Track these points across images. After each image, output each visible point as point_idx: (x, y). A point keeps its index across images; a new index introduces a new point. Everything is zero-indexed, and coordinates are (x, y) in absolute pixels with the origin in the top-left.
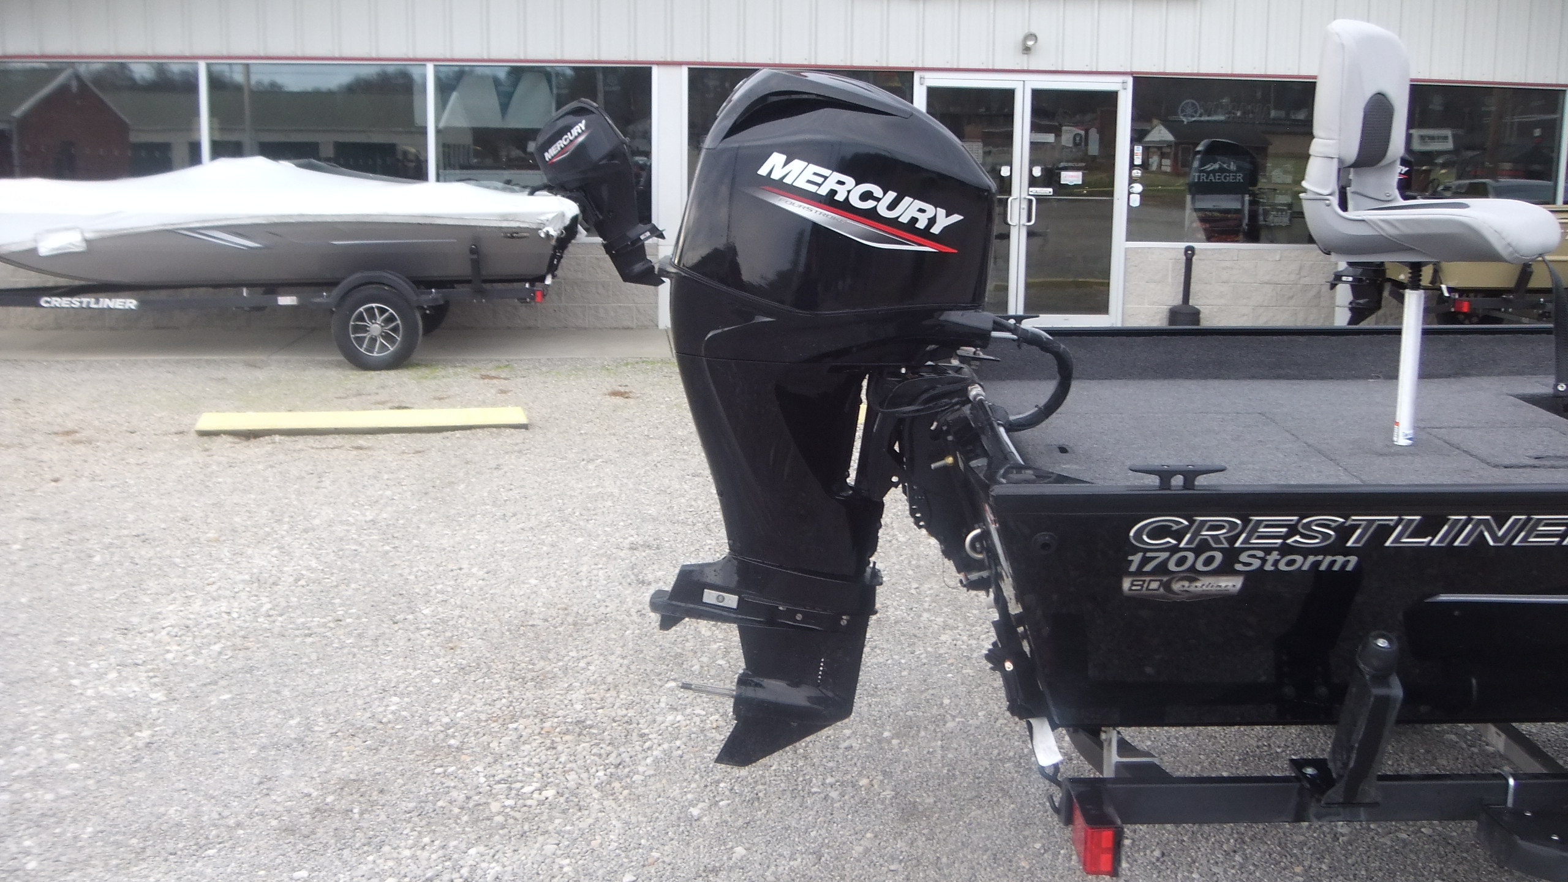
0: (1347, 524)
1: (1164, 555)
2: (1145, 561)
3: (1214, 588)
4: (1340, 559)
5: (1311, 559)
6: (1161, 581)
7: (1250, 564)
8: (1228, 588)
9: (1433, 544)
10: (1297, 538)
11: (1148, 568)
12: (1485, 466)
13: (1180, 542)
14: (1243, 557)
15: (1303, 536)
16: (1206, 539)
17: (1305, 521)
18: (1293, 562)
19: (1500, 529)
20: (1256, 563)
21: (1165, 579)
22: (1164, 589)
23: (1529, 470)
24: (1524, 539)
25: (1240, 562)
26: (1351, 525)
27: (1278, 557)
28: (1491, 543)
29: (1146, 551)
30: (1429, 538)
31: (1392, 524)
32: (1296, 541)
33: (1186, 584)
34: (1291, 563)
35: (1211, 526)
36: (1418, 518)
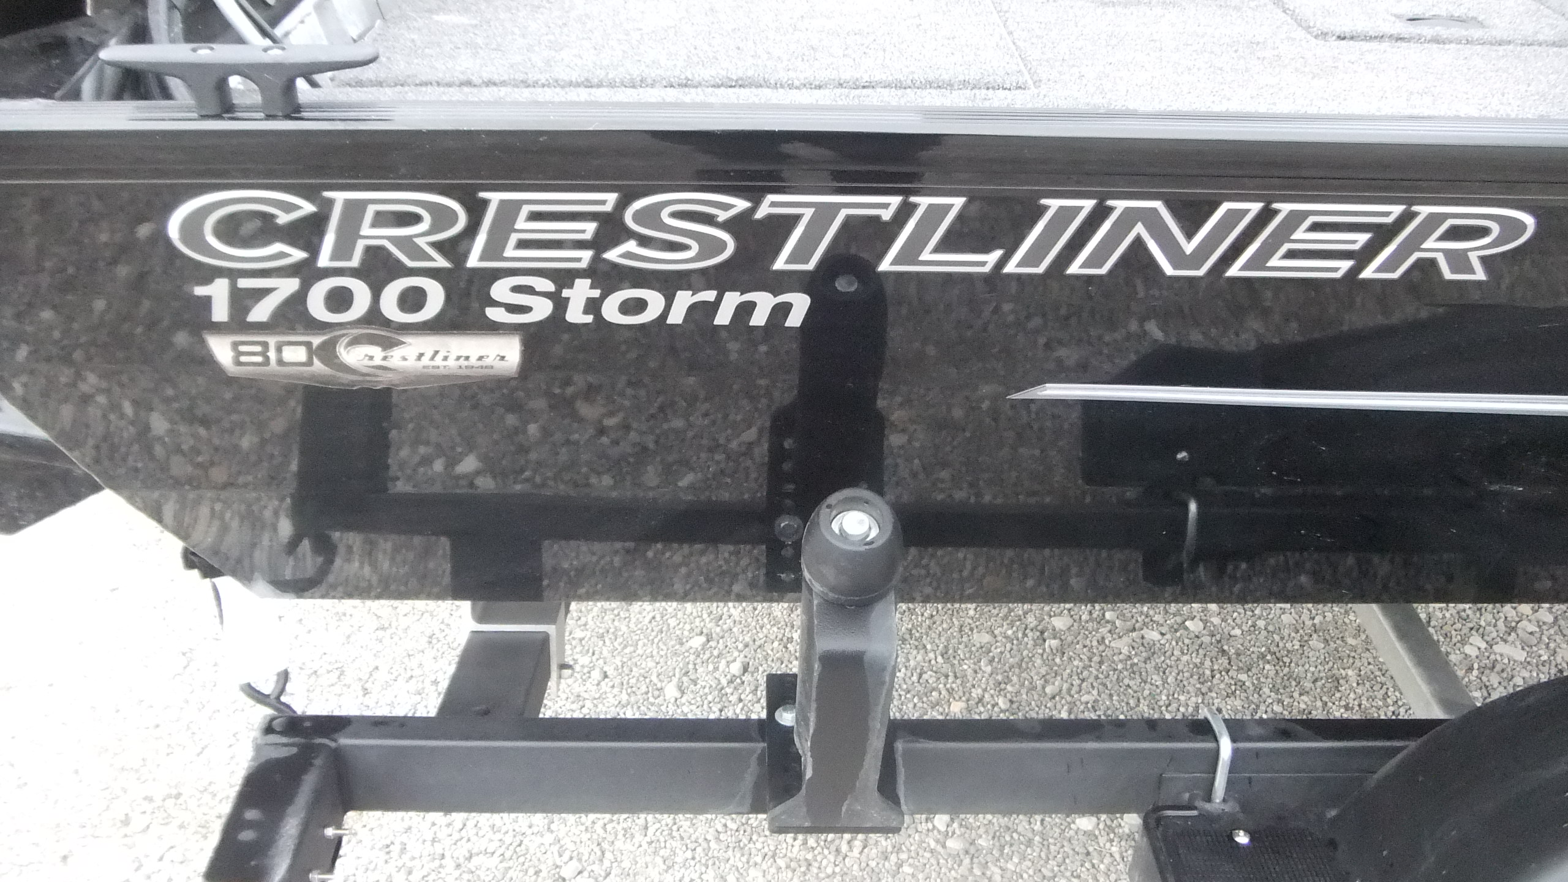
0: (760, 214)
1: (291, 285)
2: (242, 301)
3: (451, 363)
4: (764, 303)
5: (684, 300)
6: (308, 345)
7: (524, 309)
8: (487, 362)
9: (1010, 268)
10: (631, 246)
11: (261, 312)
12: (1300, 34)
13: (314, 250)
14: (501, 290)
15: (644, 241)
16: (381, 249)
17: (639, 204)
18: (639, 306)
19: (1189, 236)
20: (542, 309)
21: (317, 341)
22: (323, 361)
23: (1385, 45)
24: (1259, 261)
25: (495, 304)
26: (770, 217)
27: (596, 293)
28: (1169, 270)
29: (233, 275)
30: (997, 254)
31: (886, 215)
32: (628, 255)
33: (376, 352)
34: (637, 306)
35: (378, 214)
36: (958, 202)
